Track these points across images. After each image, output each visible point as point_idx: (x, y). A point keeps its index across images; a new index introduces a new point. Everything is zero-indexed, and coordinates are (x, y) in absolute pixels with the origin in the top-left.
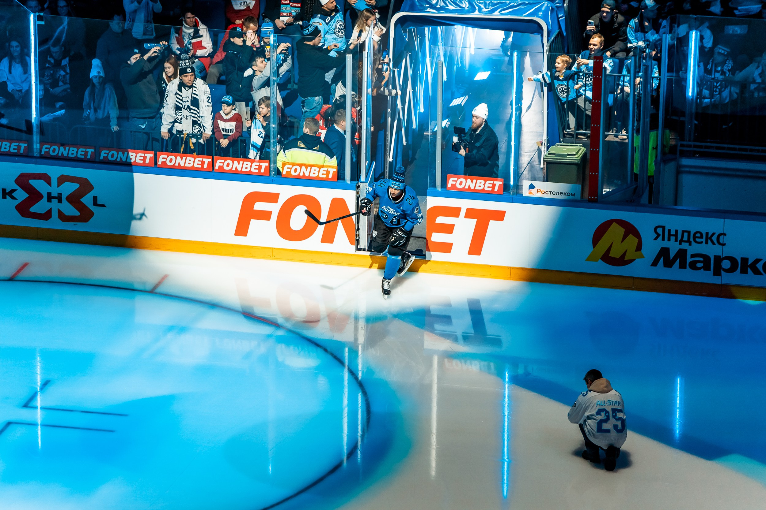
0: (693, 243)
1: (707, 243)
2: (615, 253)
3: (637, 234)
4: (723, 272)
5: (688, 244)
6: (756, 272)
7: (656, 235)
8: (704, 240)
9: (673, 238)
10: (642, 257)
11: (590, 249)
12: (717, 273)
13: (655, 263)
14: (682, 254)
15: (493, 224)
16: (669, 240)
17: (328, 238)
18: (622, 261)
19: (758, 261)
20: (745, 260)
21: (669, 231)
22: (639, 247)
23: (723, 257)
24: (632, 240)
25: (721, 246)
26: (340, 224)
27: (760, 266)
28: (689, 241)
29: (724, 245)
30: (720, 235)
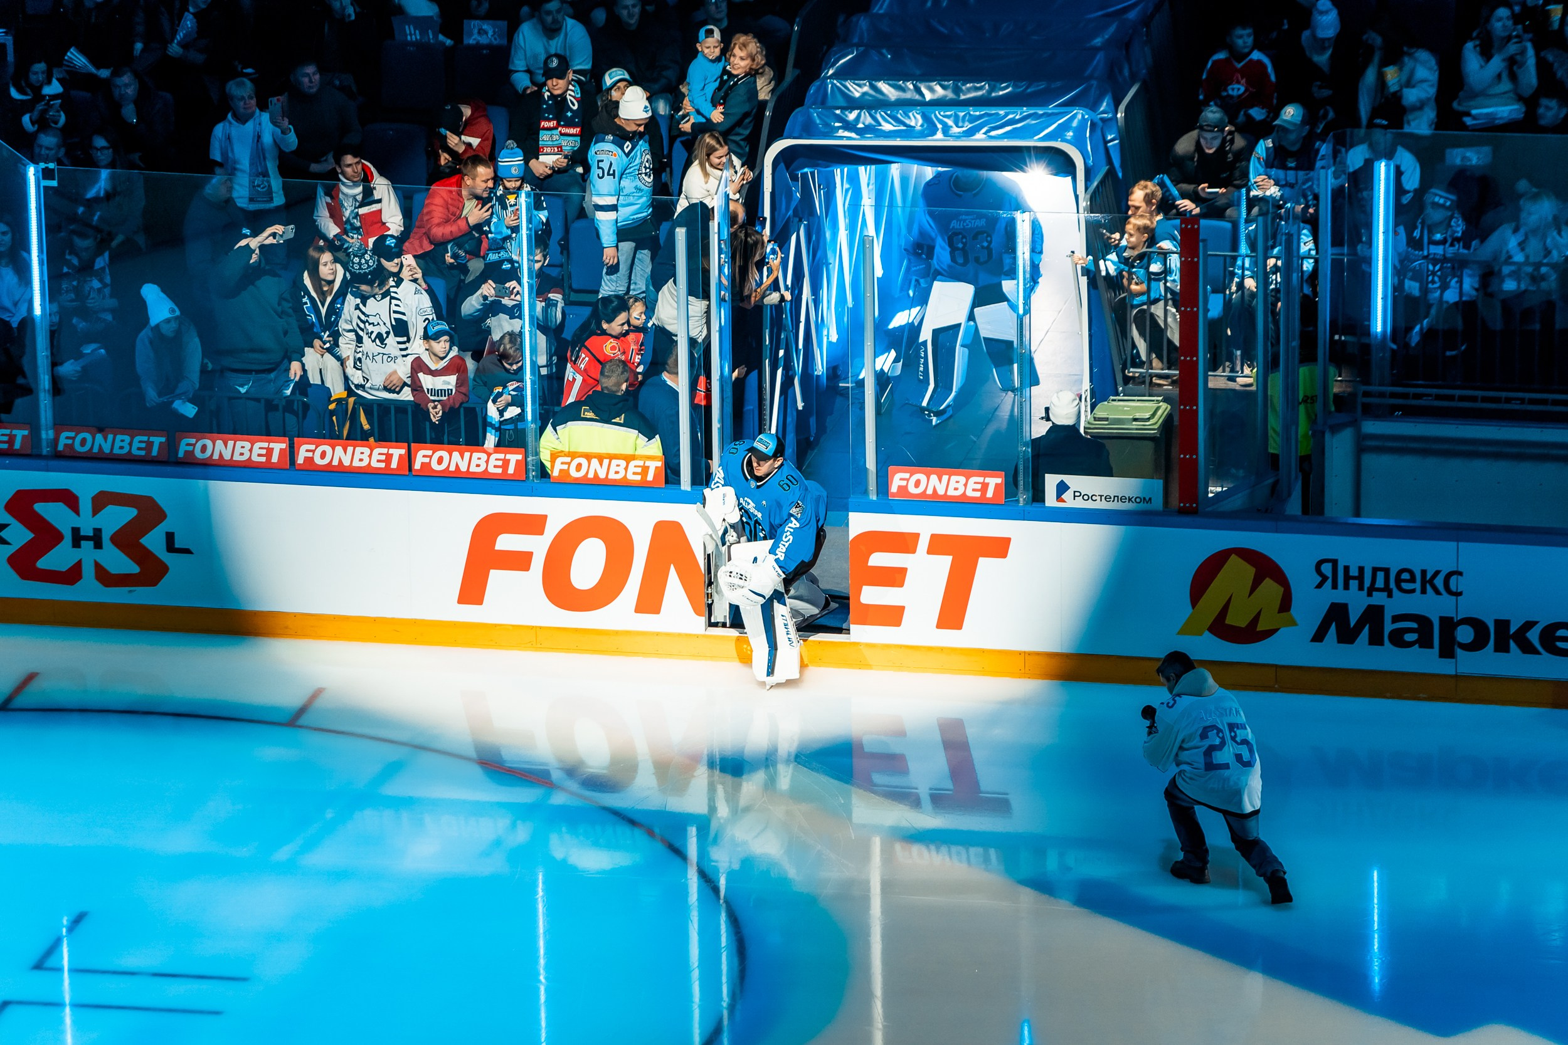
0: (1395, 591)
1: (1424, 591)
2: (1237, 619)
3: (1280, 577)
4: (1459, 652)
5: (1385, 594)
6: (1527, 648)
7: (1319, 579)
8: (1417, 585)
9: (1354, 584)
10: (1293, 623)
11: (1185, 610)
12: (1447, 652)
13: (1319, 637)
14: (1374, 615)
15: (985, 565)
16: (1346, 587)
17: (649, 602)
18: (1251, 634)
19: (1529, 625)
20: (1502, 625)
21: (1347, 569)
22: (1286, 604)
23: (1459, 618)
24: (1270, 589)
25: (1454, 598)
26: (673, 575)
27: (1533, 636)
28: (1387, 589)
29: (1458, 594)
30: (1450, 575)
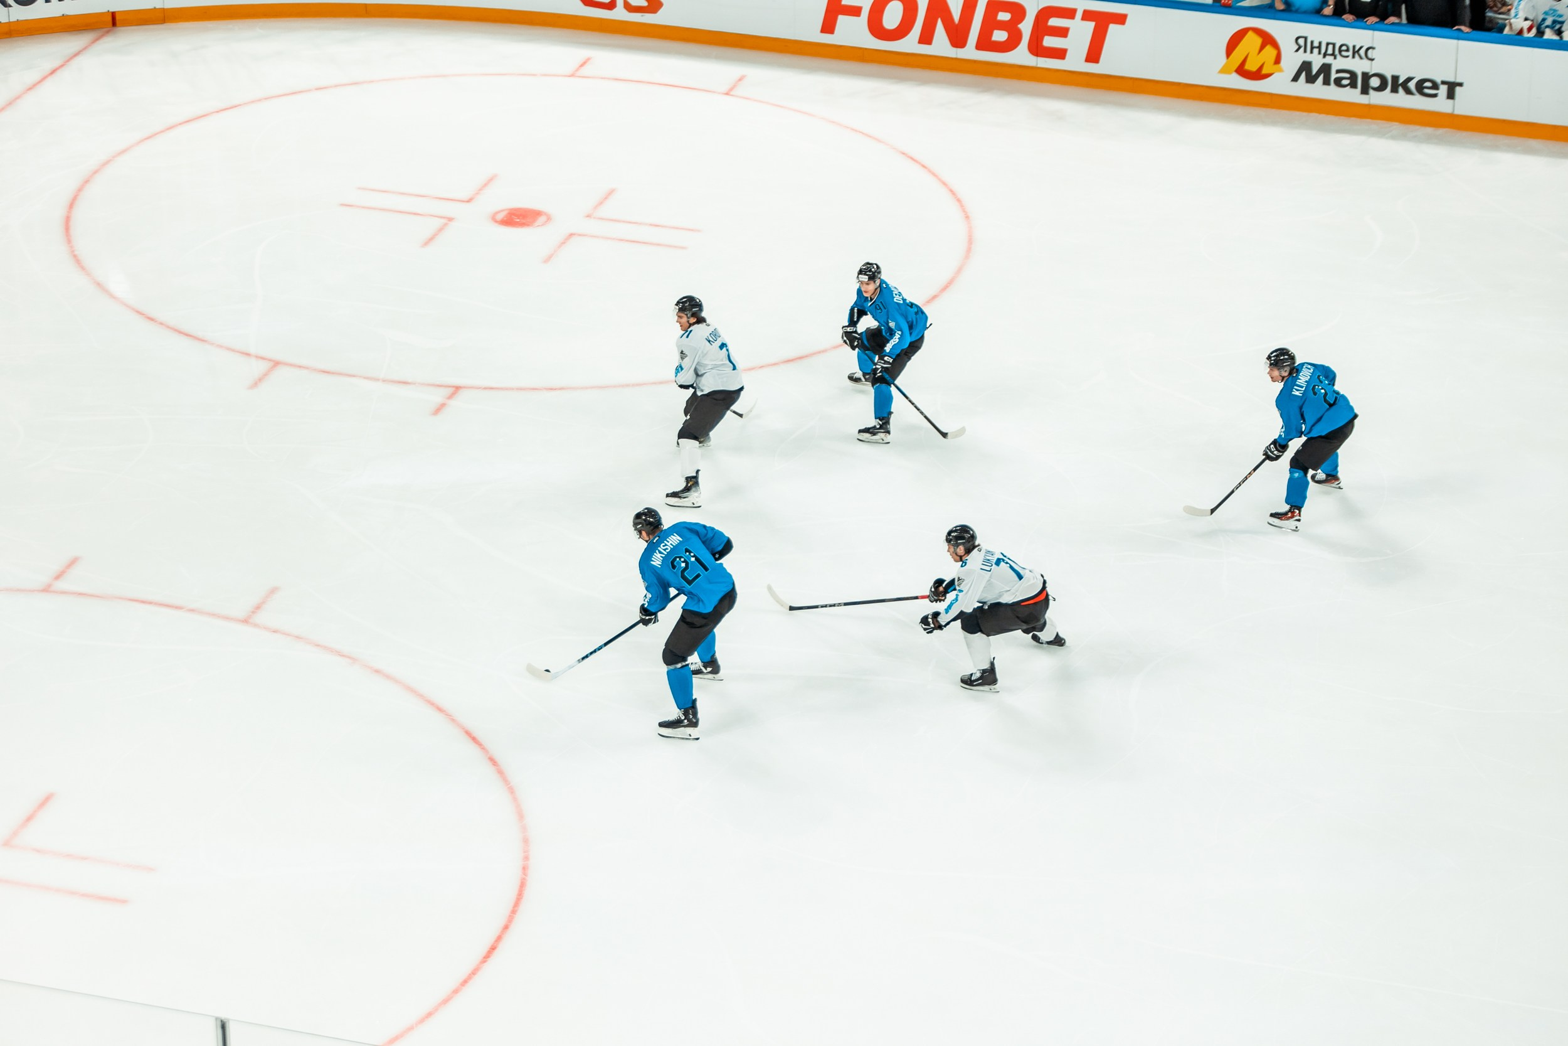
0: (1338, 57)
1: (1353, 57)
2: (1251, 66)
3: (1275, 44)
4: (1371, 92)
5: (1333, 57)
6: (1408, 92)
7: (1297, 47)
8: (1350, 53)
9: (1316, 51)
10: (1281, 70)
11: (1222, 59)
12: (1365, 90)
13: (1296, 79)
14: (1326, 69)
15: (1113, 28)
16: (1311, 52)
17: (926, 38)
18: (1258, 75)
19: (1409, 79)
20: (1395, 78)
21: (1312, 42)
22: (1278, 60)
23: (1373, 73)
24: (1270, 51)
25: (1370, 62)
26: (940, 24)
27: (1412, 85)
28: (1333, 54)
29: (1372, 60)
30: (1368, 49)
